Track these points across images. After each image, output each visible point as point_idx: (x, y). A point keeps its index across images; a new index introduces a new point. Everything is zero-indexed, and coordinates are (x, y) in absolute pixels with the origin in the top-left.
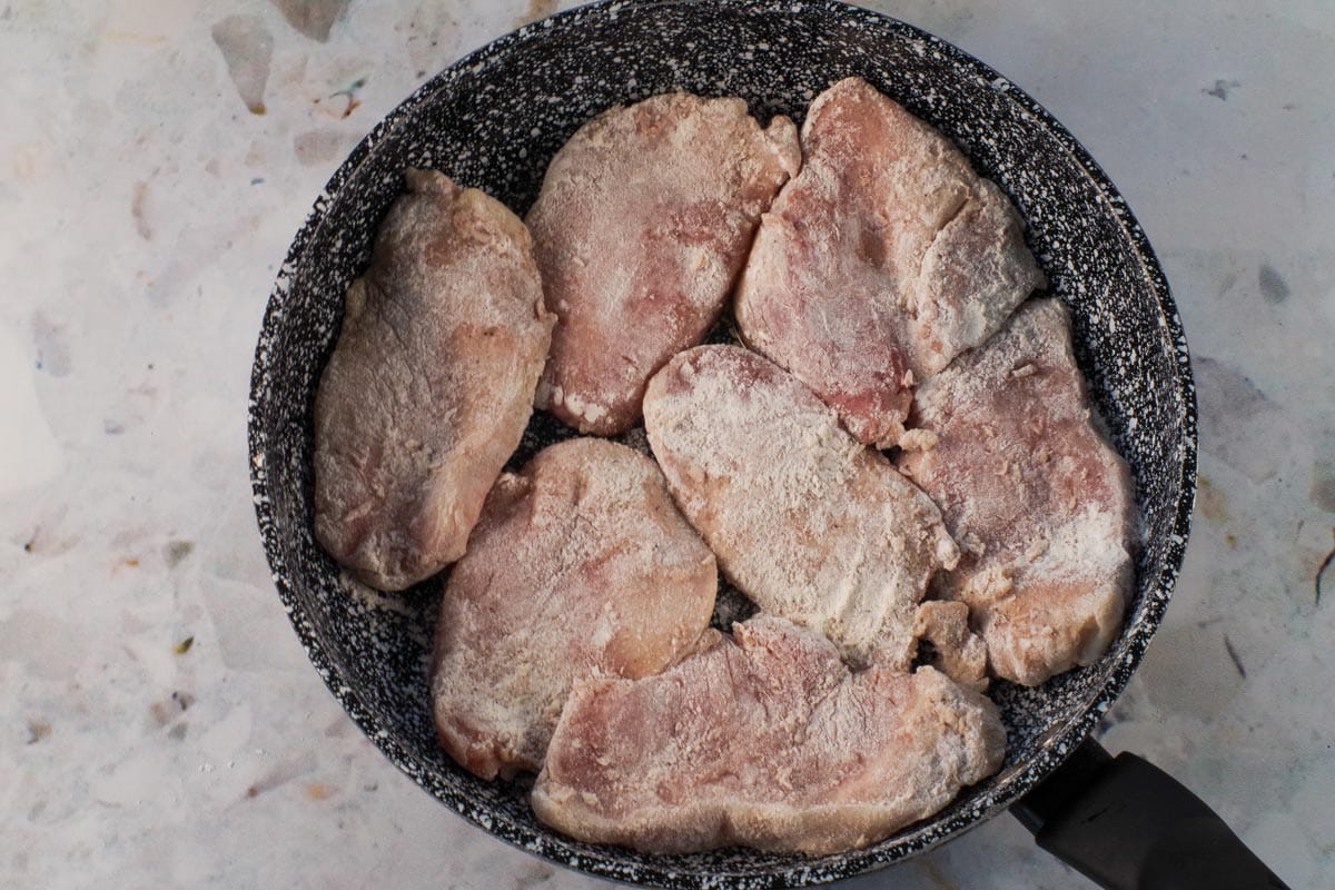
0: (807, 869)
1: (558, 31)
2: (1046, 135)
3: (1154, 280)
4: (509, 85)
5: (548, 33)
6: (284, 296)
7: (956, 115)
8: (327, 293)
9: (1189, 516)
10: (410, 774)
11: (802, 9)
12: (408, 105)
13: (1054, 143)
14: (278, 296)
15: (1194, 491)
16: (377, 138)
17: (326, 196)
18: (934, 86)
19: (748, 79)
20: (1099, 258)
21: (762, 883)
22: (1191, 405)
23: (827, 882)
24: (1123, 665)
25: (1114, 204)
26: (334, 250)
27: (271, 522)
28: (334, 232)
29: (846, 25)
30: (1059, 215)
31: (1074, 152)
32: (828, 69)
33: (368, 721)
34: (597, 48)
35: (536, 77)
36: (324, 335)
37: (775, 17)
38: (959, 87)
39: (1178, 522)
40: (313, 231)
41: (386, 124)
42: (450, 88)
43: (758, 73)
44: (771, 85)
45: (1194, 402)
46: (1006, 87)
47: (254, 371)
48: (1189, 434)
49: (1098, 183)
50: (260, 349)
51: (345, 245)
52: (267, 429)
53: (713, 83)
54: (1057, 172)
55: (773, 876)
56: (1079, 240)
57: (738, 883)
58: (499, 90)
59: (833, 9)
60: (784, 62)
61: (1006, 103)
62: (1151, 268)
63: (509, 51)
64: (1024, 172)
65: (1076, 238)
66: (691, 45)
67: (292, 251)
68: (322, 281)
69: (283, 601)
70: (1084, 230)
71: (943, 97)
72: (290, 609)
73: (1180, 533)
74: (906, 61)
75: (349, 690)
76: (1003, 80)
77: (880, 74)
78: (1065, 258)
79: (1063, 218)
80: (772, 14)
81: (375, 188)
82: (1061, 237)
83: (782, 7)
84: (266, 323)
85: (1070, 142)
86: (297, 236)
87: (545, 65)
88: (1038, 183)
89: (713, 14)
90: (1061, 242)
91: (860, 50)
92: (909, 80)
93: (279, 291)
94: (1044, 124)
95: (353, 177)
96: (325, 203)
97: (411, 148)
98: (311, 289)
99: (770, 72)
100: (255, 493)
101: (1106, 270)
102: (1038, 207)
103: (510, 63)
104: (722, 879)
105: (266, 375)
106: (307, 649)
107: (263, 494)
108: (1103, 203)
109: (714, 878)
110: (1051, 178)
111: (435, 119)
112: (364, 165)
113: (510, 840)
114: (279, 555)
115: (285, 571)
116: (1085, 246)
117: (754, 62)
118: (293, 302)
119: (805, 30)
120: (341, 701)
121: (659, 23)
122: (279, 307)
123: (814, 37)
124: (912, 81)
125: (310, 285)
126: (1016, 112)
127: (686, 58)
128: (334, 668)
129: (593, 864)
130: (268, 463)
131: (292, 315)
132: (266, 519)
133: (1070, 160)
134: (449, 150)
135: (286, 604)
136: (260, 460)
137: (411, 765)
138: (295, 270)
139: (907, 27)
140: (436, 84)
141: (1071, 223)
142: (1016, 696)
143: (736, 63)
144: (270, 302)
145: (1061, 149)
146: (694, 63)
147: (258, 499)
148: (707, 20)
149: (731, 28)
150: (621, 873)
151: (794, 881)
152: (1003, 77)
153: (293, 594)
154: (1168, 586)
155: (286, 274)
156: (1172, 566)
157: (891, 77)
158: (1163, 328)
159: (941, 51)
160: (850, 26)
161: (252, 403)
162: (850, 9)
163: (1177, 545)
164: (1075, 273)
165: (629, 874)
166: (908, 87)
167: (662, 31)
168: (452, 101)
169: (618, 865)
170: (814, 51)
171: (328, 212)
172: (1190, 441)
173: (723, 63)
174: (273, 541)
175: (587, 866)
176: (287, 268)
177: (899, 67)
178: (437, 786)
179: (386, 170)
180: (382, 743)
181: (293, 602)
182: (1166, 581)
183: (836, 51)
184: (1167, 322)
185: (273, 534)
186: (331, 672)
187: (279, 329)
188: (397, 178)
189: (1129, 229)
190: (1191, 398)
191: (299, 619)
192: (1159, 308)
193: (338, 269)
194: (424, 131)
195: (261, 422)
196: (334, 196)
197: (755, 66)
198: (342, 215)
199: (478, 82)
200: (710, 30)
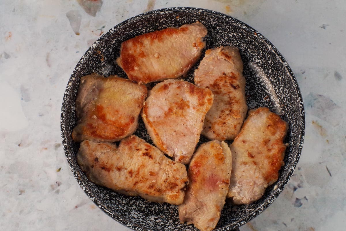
1: (185, 11)
2: (291, 81)
3: (302, 125)
4: (170, 20)
5: (182, 11)
6: (93, 48)
7: (275, 68)
8: (107, 52)
9: (285, 186)
10: (71, 170)
11: (245, 28)
12: (142, 15)
13: (292, 83)
14: (92, 48)
15: (289, 180)
16: (131, 20)
18: (271, 59)
19: (229, 41)
20: (294, 116)
22: (297, 159)
24: (252, 215)
25: (300, 103)
26: (112, 43)
27: (66, 99)
28: (113, 39)
29: (254, 36)
30: (289, 102)
31: (296, 87)
32: (249, 46)
33: (68, 154)
34: (194, 19)
35: (177, 21)
36: (102, 62)
37: (239, 28)
38: (276, 61)
39: (281, 186)
40: (107, 36)
41: (135, 17)
42: (153, 15)
43: (232, 41)
44: (235, 45)
45: (299, 159)
46: (287, 65)
47: (78, 63)
48: (294, 166)
49: (299, 97)
50: (82, 58)
51: (115, 43)
52: (75, 77)
53: (221, 39)
54: (292, 91)
55: (145, 230)
56: (291, 110)
57: (136, 228)
58: (167, 21)
59: (253, 31)
60: (239, 40)
61: (285, 69)
62: (302, 122)
63: (171, 11)
64: (285, 88)
65: (291, 109)
66: (218, 28)
67: (100, 39)
68: (106, 49)
69: (61, 118)
70: (293, 108)
71: (273, 63)
72: (62, 121)
73: (281, 189)
75: (66, 145)
76: (287, 63)
77: (260, 51)
78: (287, 113)
79: (290, 103)
80: (238, 26)
81: (128, 32)
82: (288, 108)
83: (240, 26)
84: (86, 53)
85: (296, 84)
86: (102, 36)
87: (180, 19)
88: (287, 92)
89: (224, 21)
91: (257, 44)
93: (92, 47)
94: (292, 77)
95: (121, 27)
96: (112, 30)
97: (140, 26)
98: (102, 50)
99: (235, 41)
100: (66, 91)
101: (295, 120)
102: (286, 98)
103: (171, 15)
104: (133, 225)
105: (81, 65)
106: (61, 132)
107: (68, 92)
108: (298, 102)
109: (131, 224)
111: (148, 21)
112: (125, 25)
114: (65, 107)
115: (64, 112)
116: (292, 112)
117: (232, 37)
118: (95, 51)
119: (245, 34)
120: (64, 147)
121: (211, 19)
122: (91, 50)
123: (247, 36)
124: (267, 56)
126: (287, 72)
127: (216, 30)
128: (65, 139)
129: (104, 209)
130: (72, 85)
131: (94, 54)
133: (295, 89)
134: (150, 31)
135: (61, 119)
136: (70, 84)
137: (73, 168)
138: (98, 43)
139: (269, 42)
140: (150, 13)
141: (291, 105)
142: (229, 214)
143: (227, 36)
144: (89, 49)
145: (293, 85)
146: (218, 32)
147: (66, 93)
148: (223, 23)
149: (228, 27)
150: (110, 214)
152: (287, 62)
153: (64, 118)
154: (272, 200)
155: (96, 44)
156: (275, 196)
157: (263, 53)
158: (299, 138)
159: (274, 51)
160: (255, 36)
161: (75, 70)
162: (257, 32)
163: (279, 191)
164: (288, 118)
165: (111, 215)
167: (211, 21)
168: (154, 19)
169: (109, 212)
170: (247, 40)
171: (112, 33)
172: (293, 168)
173: (225, 35)
174: (65, 104)
175: (103, 208)
176: (97, 42)
177: (265, 51)
178: (77, 175)
179: (132, 29)
180: (69, 160)
181: (63, 119)
182: (272, 199)
183: (251, 42)
184: (301, 137)
185: (66, 102)
186: (64, 139)
187: (89, 55)
188: (135, 32)
189: (302, 111)
190: (298, 157)
191: (63, 124)
192: (300, 133)
193: (112, 48)
194: (144, 23)
195: (75, 75)
196: (115, 30)
197: (232, 39)
198: (116, 35)
199: (162, 17)
200: (223, 25)
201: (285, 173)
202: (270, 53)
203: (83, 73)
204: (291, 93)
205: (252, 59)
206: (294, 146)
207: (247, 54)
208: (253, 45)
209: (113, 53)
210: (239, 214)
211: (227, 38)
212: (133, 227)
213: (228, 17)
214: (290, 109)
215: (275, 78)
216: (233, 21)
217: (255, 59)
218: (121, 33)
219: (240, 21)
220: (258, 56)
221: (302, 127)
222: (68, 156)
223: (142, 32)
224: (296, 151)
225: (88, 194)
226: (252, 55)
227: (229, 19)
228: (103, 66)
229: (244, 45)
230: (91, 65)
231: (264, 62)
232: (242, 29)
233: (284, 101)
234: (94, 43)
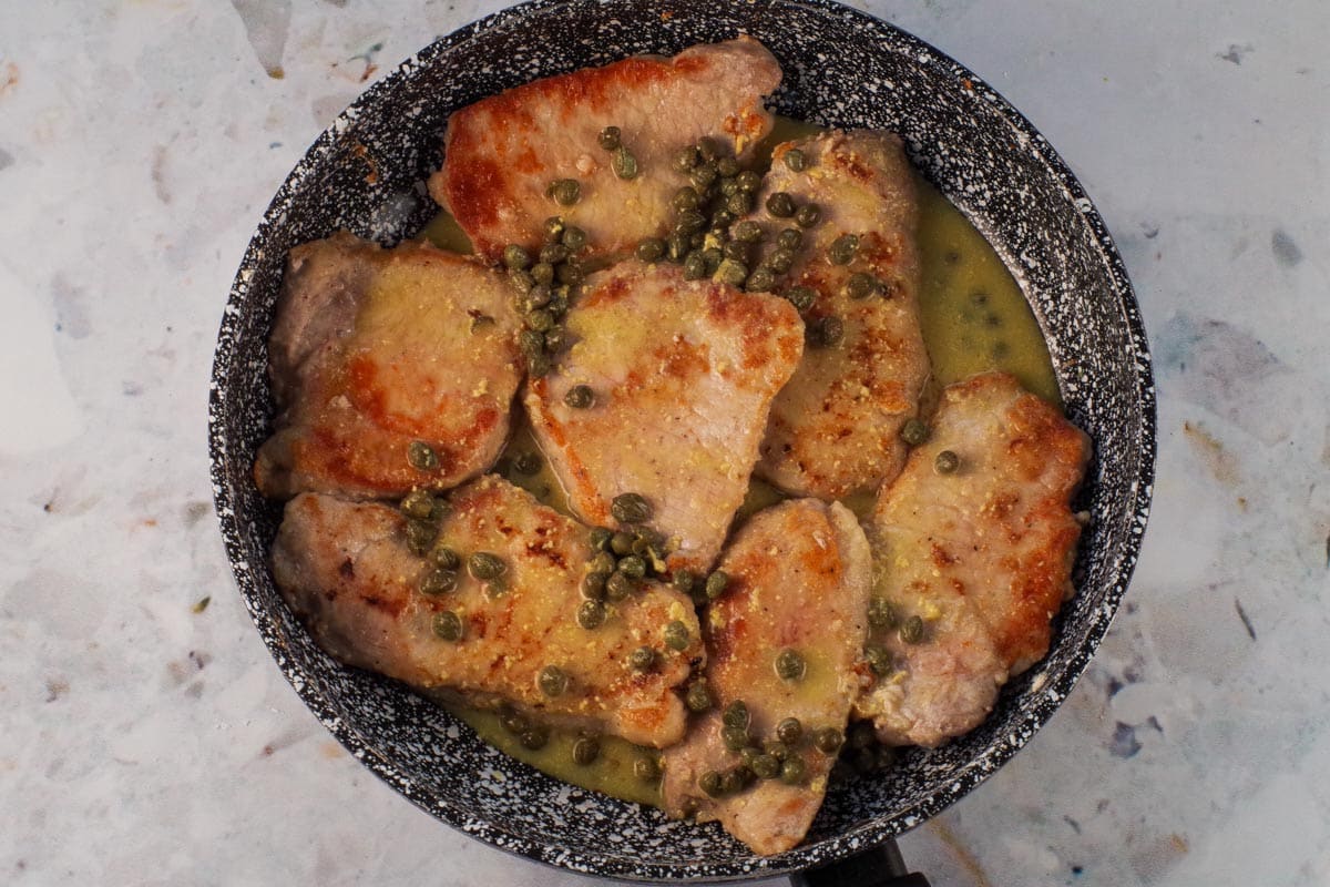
0: (567, 852)
2: (1104, 269)
3: (1145, 445)
4: (636, 27)
6: (336, 136)
7: (1041, 219)
8: (390, 151)
9: (1075, 679)
10: (250, 612)
11: (929, 61)
12: (526, 8)
13: (1109, 279)
14: (331, 134)
15: (1090, 655)
16: (486, 26)
17: (415, 61)
18: (1029, 183)
19: (866, 110)
20: (1114, 406)
21: (521, 846)
22: (1125, 576)
23: (580, 871)
24: (947, 790)
25: (1139, 359)
26: (409, 114)
27: (231, 335)
28: (414, 98)
29: (964, 92)
30: (1097, 352)
31: (1123, 296)
32: (942, 131)
33: (235, 548)
34: (731, 25)
35: (665, 29)
36: (372, 189)
37: (904, 61)
38: (1047, 191)
39: (1062, 679)
40: (389, 88)
41: (500, 16)
42: (572, 8)
43: (877, 108)
44: (886, 124)
45: (1129, 574)
46: (1087, 209)
47: (279, 192)
48: (1110, 602)
49: (1133, 333)
50: (293, 175)
51: (423, 114)
52: (267, 249)
53: (833, 101)
54: (1106, 309)
55: (533, 845)
56: (1104, 381)
57: (499, 837)
58: (624, 28)
59: (958, 73)
60: (904, 108)
61: (1081, 224)
62: (1146, 432)
64: (1081, 298)
65: (1102, 379)
66: (822, 57)
67: (362, 99)
68: (387, 138)
69: (210, 409)
70: (1112, 374)
71: (1033, 197)
72: (213, 419)
73: (1059, 691)
74: (1009, 149)
75: (231, 513)
76: (1088, 202)
77: (986, 153)
78: (1088, 394)
79: (1099, 356)
80: (900, 55)
81: (471, 73)
82: (1091, 373)
83: (910, 52)
84: (309, 154)
85: (1124, 284)
86: (373, 87)
87: (677, 21)
88: (1089, 314)
89: (846, 35)
90: (1090, 377)
91: (973, 122)
92: (1009, 169)
93: (334, 130)
94: (1108, 257)
95: (447, 54)
96: (411, 66)
97: (520, 49)
98: (371, 142)
99: (888, 111)
100: (229, 303)
101: (1116, 420)
102: (1082, 336)
103: (640, 6)
104: (486, 827)
105: (288, 201)
106: (212, 461)
107: (237, 307)
108: (1130, 354)
109: (479, 823)
110: (1100, 313)
111: (549, 30)
112: (462, 47)
113: (312, 708)
114: (226, 367)
115: (224, 383)
116: (1107, 390)
117: (877, 96)
118: (344, 146)
119: (928, 83)
120: (220, 520)
121: (794, 24)
122: (327, 143)
123: (935, 93)
124: (1011, 171)
125: (371, 137)
126: (1087, 236)
127: (814, 68)
128: (227, 488)
129: (376, 763)
130: (253, 282)
131: (340, 156)
132: (229, 329)
133: (1117, 301)
134: (560, 66)
135: (211, 413)
136: (247, 276)
137: (255, 604)
138: (356, 117)
139: (1020, 116)
141: (1103, 363)
142: (858, 782)
143: (859, 91)
144: (322, 137)
145: (1113, 288)
146: (821, 75)
147: (231, 309)
148: (841, 39)
149: (862, 55)
150: (397, 781)
151: (550, 857)
152: (1088, 198)
154: (1025, 735)
155: (347, 117)
156: (1036, 718)
157: (995, 160)
158: (1133, 493)
159: (1041, 152)
160: (967, 95)
161: (265, 221)
162: (974, 78)
163: (1051, 701)
164: (1091, 412)
165: (404, 786)
166: (1007, 175)
167: (796, 32)
168: (572, 21)
169: (397, 774)
170: (933, 107)
171: (412, 76)
172: (1108, 609)
173: (848, 86)
174: (226, 352)
175: (370, 762)
176: (351, 112)
177: (1003, 152)
178: (270, 632)
179: (487, 60)
180: (239, 574)
181: (218, 413)
182: (1024, 730)
183: (952, 115)
184: (1139, 490)
185: (229, 345)
186: (223, 491)
187: (320, 164)
188: (498, 73)
189: (1143, 387)
190: (1128, 570)
191: (217, 431)
192: (1137, 473)
193: (409, 134)
194: (537, 39)
195: (265, 241)
196: (423, 64)
197: (876, 100)
198: (427, 85)
199: (604, 13)
200: (842, 49)
201: (1076, 627)
202: (1024, 159)
203: (295, 233)
204: (1104, 317)
205: (952, 181)
206: (1112, 522)
207: (933, 162)
208: (958, 128)
209: (414, 151)
210: (898, 782)
211: (858, 98)
212: (486, 836)
213: (861, 17)
214: (1098, 379)
215: (1044, 254)
216: (882, 36)
217: (966, 183)
218: (446, 76)
219: (910, 36)
220: (975, 169)
221: (1145, 452)
222: (236, 557)
223: (529, 73)
224: (1121, 544)
225: (316, 706)
226: (955, 166)
227: (865, 24)
228: (374, 203)
229: (923, 125)
230: (329, 199)
231: (999, 193)
232: (916, 67)
233: (1077, 348)
234: (341, 116)
